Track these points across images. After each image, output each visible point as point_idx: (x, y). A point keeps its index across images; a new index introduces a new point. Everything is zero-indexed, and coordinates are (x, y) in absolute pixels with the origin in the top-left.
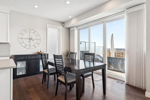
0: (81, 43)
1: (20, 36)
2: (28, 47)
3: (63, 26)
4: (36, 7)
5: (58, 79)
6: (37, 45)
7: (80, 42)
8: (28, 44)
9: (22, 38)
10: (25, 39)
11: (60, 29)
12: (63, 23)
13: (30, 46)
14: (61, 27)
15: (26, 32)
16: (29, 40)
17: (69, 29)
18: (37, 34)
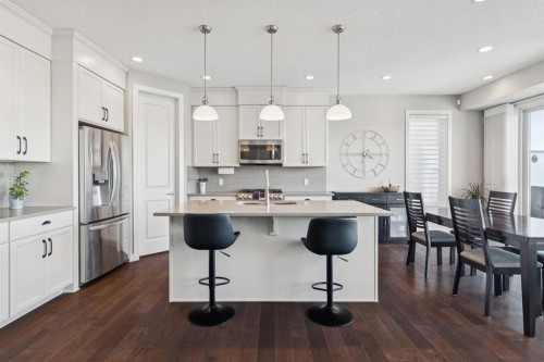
0: (535, 159)
1: (344, 149)
2: (361, 175)
3: (459, 107)
4: (387, 78)
5: (460, 256)
6: (380, 168)
7: (530, 155)
8: (360, 167)
9: (348, 155)
10: (354, 154)
11: (445, 117)
12: (457, 98)
13: (364, 173)
14: (449, 112)
15: (355, 139)
16: (361, 158)
17: (481, 112)
18: (380, 142)
